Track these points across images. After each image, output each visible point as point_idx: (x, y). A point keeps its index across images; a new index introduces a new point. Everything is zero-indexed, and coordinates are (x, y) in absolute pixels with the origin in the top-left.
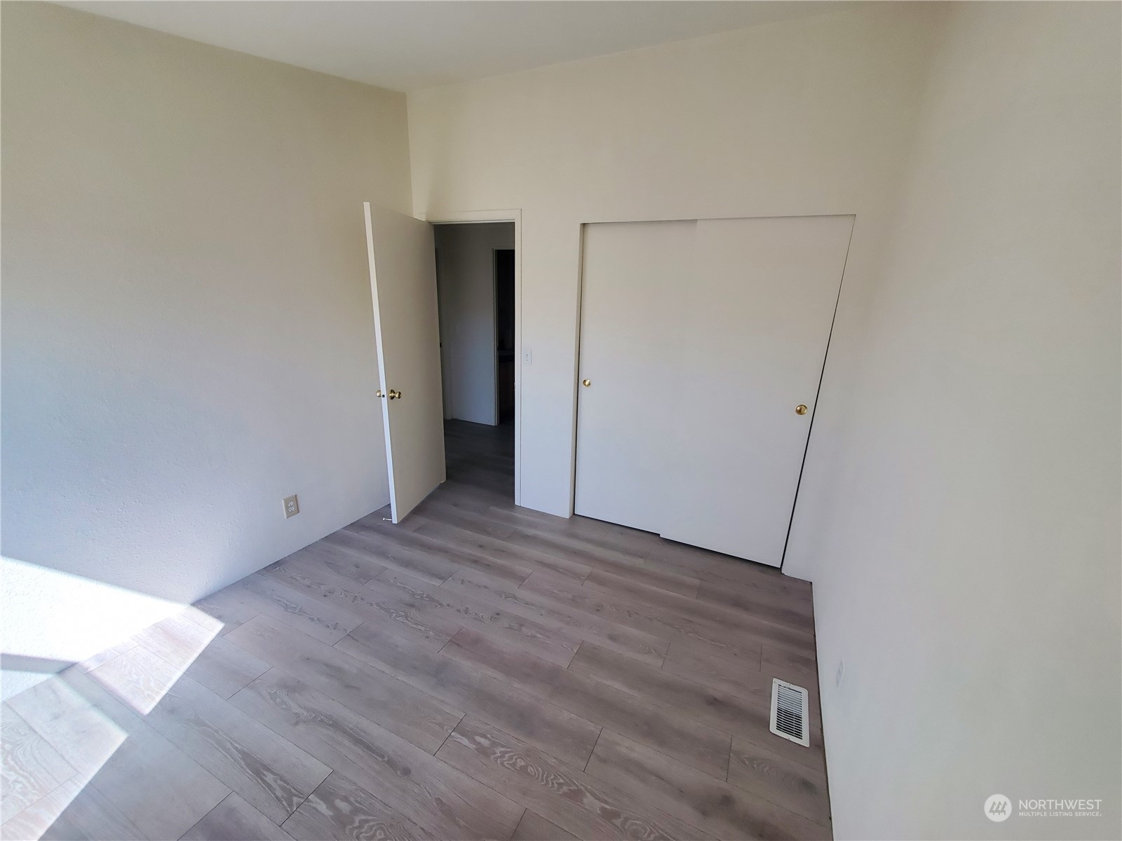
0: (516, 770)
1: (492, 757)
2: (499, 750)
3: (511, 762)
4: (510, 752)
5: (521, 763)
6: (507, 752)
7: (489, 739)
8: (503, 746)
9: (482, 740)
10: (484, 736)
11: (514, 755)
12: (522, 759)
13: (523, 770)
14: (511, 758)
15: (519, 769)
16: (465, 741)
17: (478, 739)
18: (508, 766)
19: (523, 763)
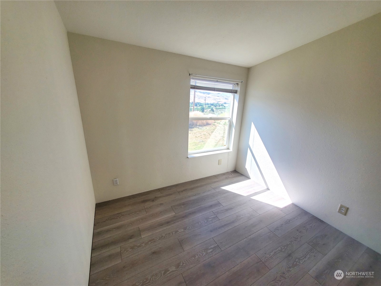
0: (196, 255)
1: (203, 251)
2: (204, 254)
3: (199, 255)
4: (202, 257)
5: (197, 257)
6: (202, 256)
7: (209, 253)
8: (205, 255)
9: (210, 251)
10: (211, 252)
11: (200, 256)
12: (198, 258)
13: (194, 256)
14: (200, 255)
15: (195, 255)
16: (212, 246)
17: (212, 250)
18: (198, 253)
19: (196, 257)
